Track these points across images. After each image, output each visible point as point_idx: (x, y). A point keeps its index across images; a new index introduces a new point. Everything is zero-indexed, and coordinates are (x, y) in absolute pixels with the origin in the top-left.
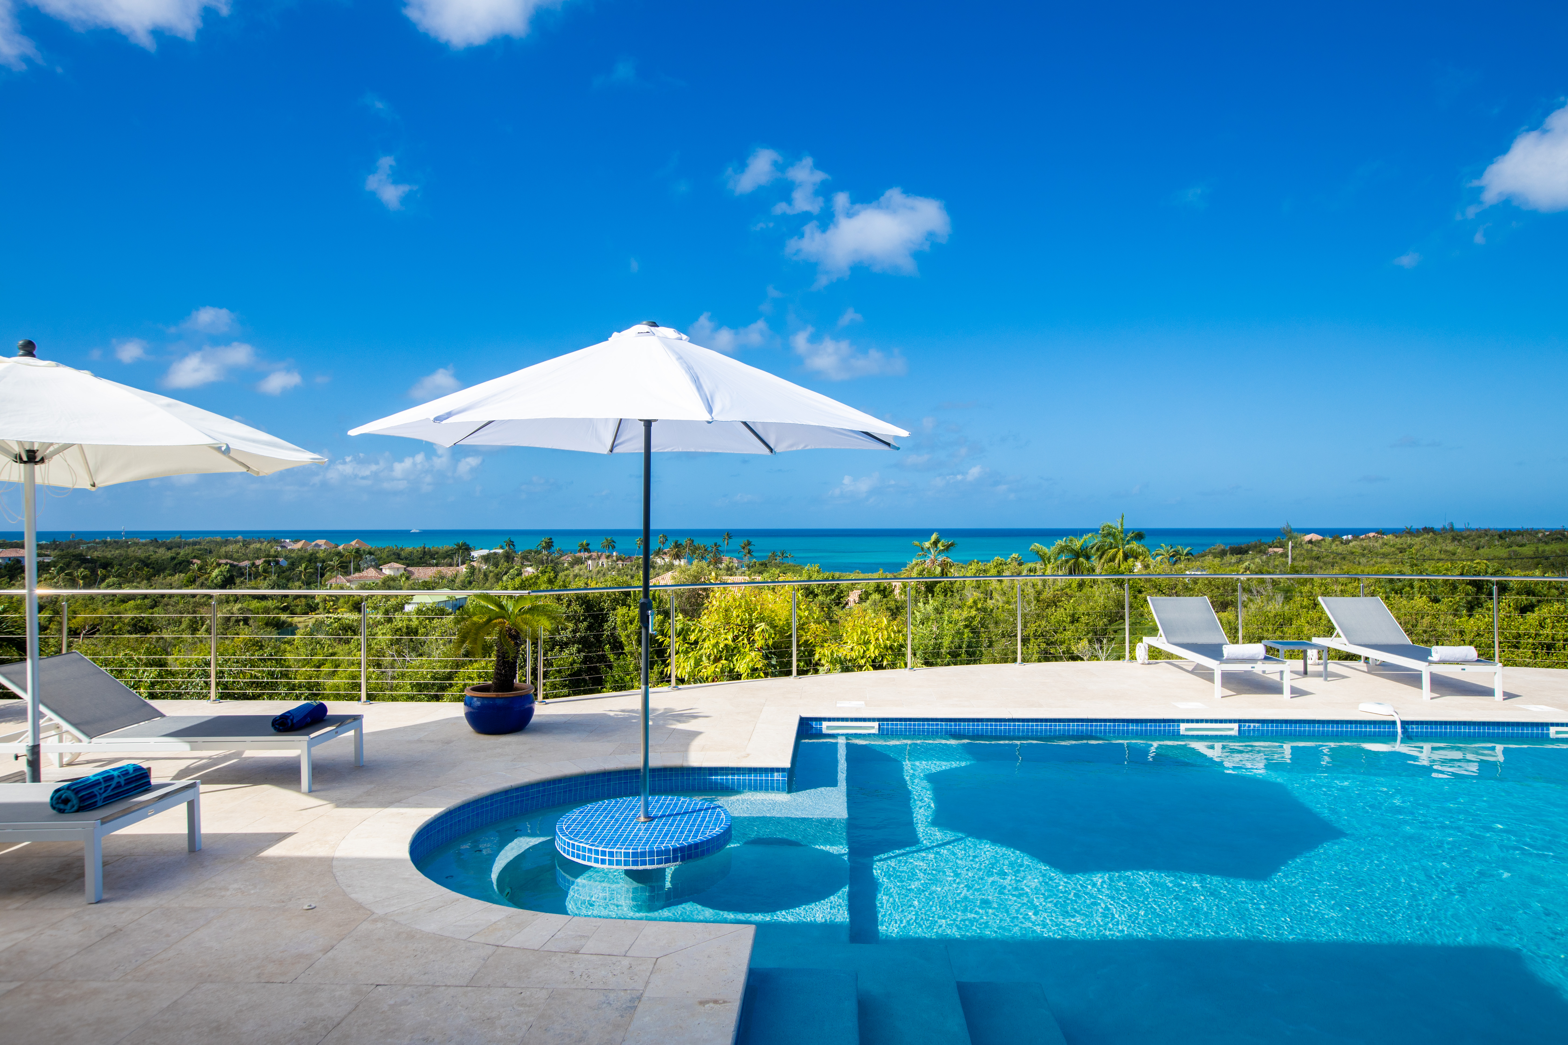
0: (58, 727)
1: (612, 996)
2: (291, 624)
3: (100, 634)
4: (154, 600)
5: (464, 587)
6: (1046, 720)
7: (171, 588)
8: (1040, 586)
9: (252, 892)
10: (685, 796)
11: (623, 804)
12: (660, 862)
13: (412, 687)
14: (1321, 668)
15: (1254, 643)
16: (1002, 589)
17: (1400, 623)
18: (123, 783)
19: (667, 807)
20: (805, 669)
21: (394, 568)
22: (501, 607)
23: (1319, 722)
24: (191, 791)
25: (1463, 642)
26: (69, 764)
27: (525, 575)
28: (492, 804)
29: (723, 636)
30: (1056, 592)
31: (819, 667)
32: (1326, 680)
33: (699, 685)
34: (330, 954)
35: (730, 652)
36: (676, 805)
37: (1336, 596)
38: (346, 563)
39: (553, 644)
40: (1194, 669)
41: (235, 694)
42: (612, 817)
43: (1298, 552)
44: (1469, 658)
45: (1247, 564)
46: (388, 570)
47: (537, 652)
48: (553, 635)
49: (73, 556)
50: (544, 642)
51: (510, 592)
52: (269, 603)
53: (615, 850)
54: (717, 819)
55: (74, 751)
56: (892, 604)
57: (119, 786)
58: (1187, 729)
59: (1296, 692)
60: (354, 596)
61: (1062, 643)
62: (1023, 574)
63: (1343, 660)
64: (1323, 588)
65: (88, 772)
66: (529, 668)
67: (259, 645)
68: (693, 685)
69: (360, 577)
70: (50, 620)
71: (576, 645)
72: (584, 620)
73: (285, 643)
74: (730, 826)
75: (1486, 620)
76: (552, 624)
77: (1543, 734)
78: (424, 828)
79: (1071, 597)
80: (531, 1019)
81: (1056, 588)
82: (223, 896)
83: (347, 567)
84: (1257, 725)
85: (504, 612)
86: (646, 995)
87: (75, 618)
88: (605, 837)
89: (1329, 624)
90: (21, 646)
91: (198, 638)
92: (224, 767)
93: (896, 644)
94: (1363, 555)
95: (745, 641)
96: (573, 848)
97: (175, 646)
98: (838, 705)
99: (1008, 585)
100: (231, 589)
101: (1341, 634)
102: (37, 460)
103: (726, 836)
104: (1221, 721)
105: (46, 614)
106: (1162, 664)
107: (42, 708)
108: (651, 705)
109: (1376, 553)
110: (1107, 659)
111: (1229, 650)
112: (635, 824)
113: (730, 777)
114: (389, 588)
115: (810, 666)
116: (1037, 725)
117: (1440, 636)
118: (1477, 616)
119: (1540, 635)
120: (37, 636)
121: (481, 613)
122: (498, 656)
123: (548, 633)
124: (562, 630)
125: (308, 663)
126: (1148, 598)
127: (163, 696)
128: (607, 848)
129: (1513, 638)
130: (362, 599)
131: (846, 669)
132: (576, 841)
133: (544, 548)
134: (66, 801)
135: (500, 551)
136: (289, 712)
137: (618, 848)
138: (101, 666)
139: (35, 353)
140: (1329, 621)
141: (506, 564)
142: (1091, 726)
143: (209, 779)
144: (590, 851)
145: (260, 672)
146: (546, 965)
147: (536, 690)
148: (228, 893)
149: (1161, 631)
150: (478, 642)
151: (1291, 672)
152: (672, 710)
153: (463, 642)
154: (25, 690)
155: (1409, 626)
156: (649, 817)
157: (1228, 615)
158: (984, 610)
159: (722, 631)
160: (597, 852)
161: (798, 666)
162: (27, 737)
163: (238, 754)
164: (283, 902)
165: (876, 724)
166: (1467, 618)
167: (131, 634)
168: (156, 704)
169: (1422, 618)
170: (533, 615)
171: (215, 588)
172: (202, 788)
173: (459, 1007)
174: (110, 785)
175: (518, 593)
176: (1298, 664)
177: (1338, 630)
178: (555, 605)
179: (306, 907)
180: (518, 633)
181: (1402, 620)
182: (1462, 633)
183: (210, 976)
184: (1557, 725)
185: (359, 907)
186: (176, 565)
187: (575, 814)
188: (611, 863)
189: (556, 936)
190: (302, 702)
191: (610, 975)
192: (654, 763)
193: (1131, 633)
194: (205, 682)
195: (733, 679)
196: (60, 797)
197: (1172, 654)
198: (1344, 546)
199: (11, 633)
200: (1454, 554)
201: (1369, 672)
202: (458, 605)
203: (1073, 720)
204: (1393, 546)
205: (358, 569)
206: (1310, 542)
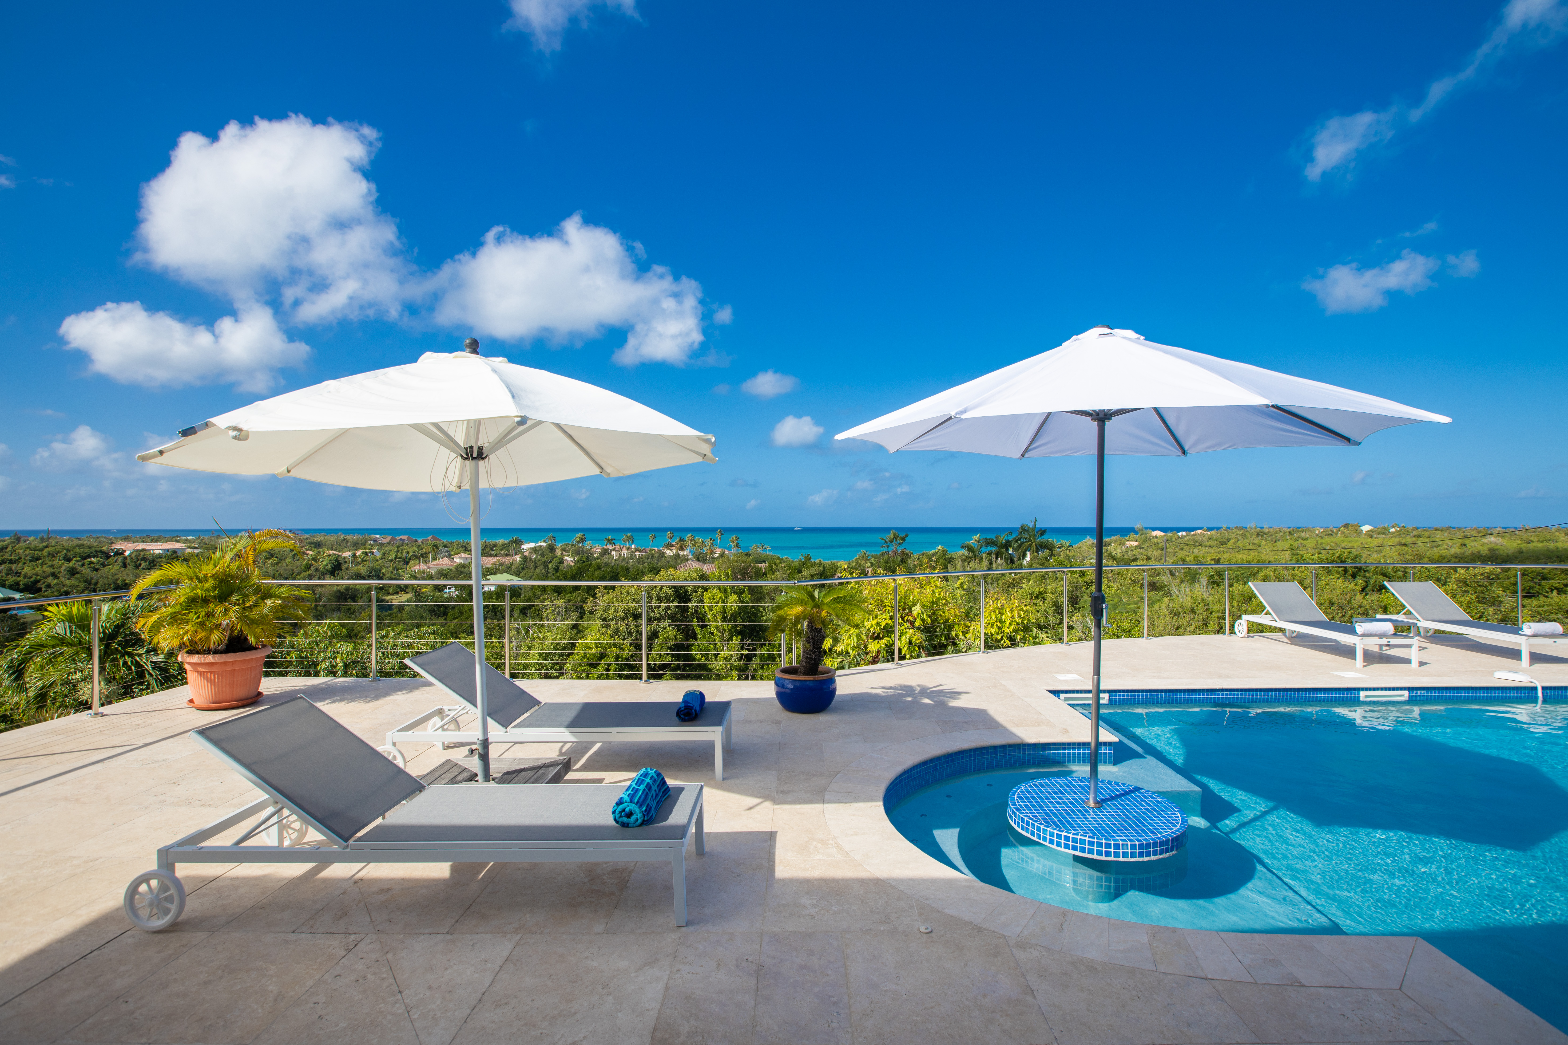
21: (463, 558)
22: (812, 597)
27: (567, 563)
34: (1040, 998)
38: (426, 553)
43: (1148, 544)
46: (458, 559)
58: (1366, 696)
69: (437, 565)
83: (426, 557)
84: (1422, 692)
85: (815, 602)
88: (1086, 827)
94: (1196, 546)
104: (1394, 689)
106: (1266, 636)
109: (1204, 545)
112: (1092, 811)
113: (1061, 751)
126: (1251, 583)
128: (1106, 839)
132: (1065, 832)
133: (577, 542)
134: (629, 815)
135: (545, 544)
141: (550, 554)
149: (1268, 610)
156: (1097, 802)
165: (1106, 695)
179: (921, 930)
186: (294, 555)
188: (1117, 855)
193: (1232, 613)
197: (1277, 628)
198: (1181, 540)
200: (1260, 546)
203: (1272, 690)
204: (1216, 540)
205: (435, 559)
206: (1156, 537)
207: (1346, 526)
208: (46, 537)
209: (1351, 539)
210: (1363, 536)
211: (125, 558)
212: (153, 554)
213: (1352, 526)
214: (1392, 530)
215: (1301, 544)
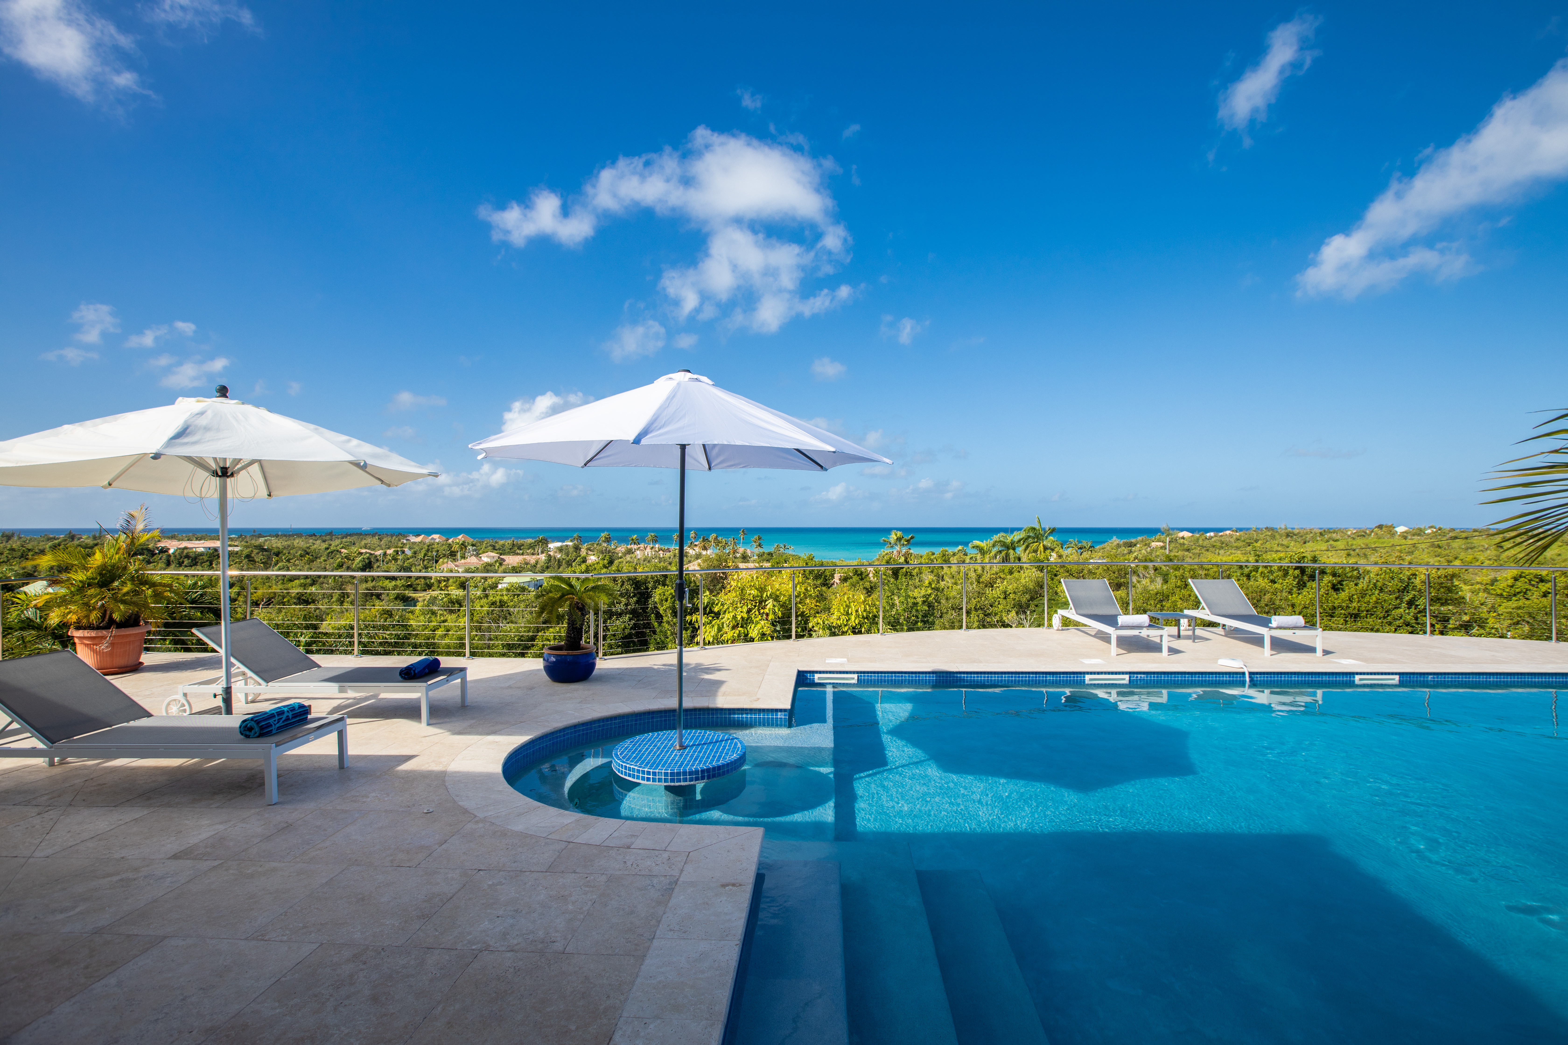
0: (244, 674)
1: (655, 881)
2: (414, 599)
3: (274, 605)
4: (313, 580)
5: (542, 571)
6: (985, 673)
7: (326, 571)
8: (980, 571)
9: (386, 799)
10: (710, 730)
11: (663, 735)
12: (691, 780)
13: (503, 647)
14: (1190, 633)
15: (1141, 614)
16: (951, 574)
17: (1249, 599)
18: (290, 717)
19: (697, 739)
20: (802, 634)
21: (491, 556)
22: (571, 586)
23: (1189, 673)
24: (340, 723)
25: (1294, 613)
26: (253, 702)
27: (589, 562)
28: (564, 736)
29: (740, 609)
30: (992, 576)
31: (812, 633)
32: (1194, 641)
33: (721, 645)
34: (444, 846)
35: (746, 622)
36: (703, 737)
37: (1201, 578)
38: (455, 552)
39: (610, 614)
40: (1096, 634)
41: (373, 651)
42: (655, 746)
43: (1173, 545)
44: (1299, 625)
45: (1135, 554)
46: (486, 558)
47: (598, 621)
48: (610, 607)
49: (255, 546)
50: (604, 612)
51: (577, 575)
52: (399, 582)
53: (657, 771)
54: (735, 747)
55: (256, 692)
56: (867, 585)
57: (288, 719)
58: (1091, 680)
59: (1173, 651)
60: (460, 577)
61: (996, 614)
62: (967, 562)
63: (1207, 626)
64: (1192, 573)
65: (267, 707)
66: (592, 633)
67: (389, 614)
68: (716, 646)
69: (465, 563)
70: (239, 594)
71: (628, 616)
72: (634, 596)
73: (409, 612)
74: (745, 753)
75: (1310, 596)
76: (609, 599)
77: (1350, 681)
78: (513, 753)
79: (1004, 579)
80: (595, 897)
81: (992, 572)
82: (365, 802)
83: (455, 555)
84: (1142, 676)
85: (573, 590)
86: (681, 879)
87: (255, 592)
88: (649, 761)
89: (1197, 600)
90: (217, 613)
91: (345, 608)
92: (364, 706)
93: (871, 615)
94: (1222, 548)
95: (757, 613)
96: (626, 769)
97: (328, 614)
98: (827, 661)
99: (956, 570)
100: (370, 571)
101: (1205, 607)
102: (228, 474)
103: (742, 760)
104: (1116, 673)
105: (236, 589)
106: (1072, 631)
107: (233, 660)
108: (685, 661)
109: (1231, 546)
110: (1030, 626)
111: (1122, 619)
112: (672, 752)
113: (744, 716)
114: (488, 571)
115: (805, 632)
116: (978, 677)
117: (1277, 608)
118: (1304, 594)
119: (1349, 608)
120: (228, 606)
121: (555, 591)
122: (569, 624)
123: (606, 606)
124: (617, 603)
125: (426, 628)
126: (1062, 580)
127: (318, 652)
128: (651, 769)
129: (1330, 609)
130: (467, 580)
131: (833, 634)
132: (628, 764)
133: (603, 541)
134: (251, 729)
135: (571, 544)
136: (412, 665)
137: (659, 769)
138: (274, 629)
139: (227, 395)
140: (1197, 597)
141: (575, 553)
142: (1019, 677)
143: (354, 714)
144: (638, 771)
145: (387, 635)
146: (605, 856)
147: (597, 649)
148: (369, 800)
149: (1071, 605)
150: (553, 613)
151: (1169, 636)
152: (700, 665)
153: (542, 612)
154: (221, 646)
155: (1255, 601)
156: (683, 746)
157: (1122, 593)
158: (937, 589)
159: (739, 605)
160: (643, 772)
161: (796, 631)
162: (222, 681)
163: (374, 696)
164: (409, 807)
165: (856, 676)
166: (1297, 595)
167: (296, 605)
168: (315, 658)
169: (1265, 595)
170: (595, 592)
171: (358, 571)
172: (349, 721)
173: (541, 888)
174: (282, 718)
175: (583, 576)
176: (1174, 630)
177: (1203, 604)
178: (611, 584)
179: (425, 811)
180: (584, 606)
181: (1250, 596)
182: (1293, 606)
183: (356, 860)
184: (1361, 674)
185: (465, 811)
186: (329, 553)
187: (627, 743)
188: (654, 780)
189: (613, 835)
190: (423, 657)
191: (654, 864)
192: (688, 703)
193: (1049, 607)
194: (349, 642)
195: (748, 642)
196: (246, 726)
197: (1079, 623)
198: (1208, 541)
199: (211, 603)
200: (1288, 547)
201: (1226, 636)
202: (539, 585)
203: (1005, 673)
204: (1244, 541)
205: (463, 557)
206: (1183, 538)
207: (1380, 527)
208: (97, 535)
209: (1383, 540)
210: (1397, 537)
211: (169, 556)
212: (195, 552)
213: (1386, 527)
214: (1429, 531)
215: (1331, 545)
